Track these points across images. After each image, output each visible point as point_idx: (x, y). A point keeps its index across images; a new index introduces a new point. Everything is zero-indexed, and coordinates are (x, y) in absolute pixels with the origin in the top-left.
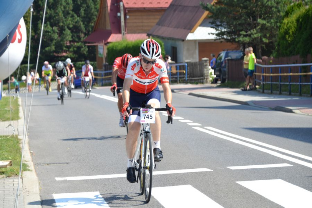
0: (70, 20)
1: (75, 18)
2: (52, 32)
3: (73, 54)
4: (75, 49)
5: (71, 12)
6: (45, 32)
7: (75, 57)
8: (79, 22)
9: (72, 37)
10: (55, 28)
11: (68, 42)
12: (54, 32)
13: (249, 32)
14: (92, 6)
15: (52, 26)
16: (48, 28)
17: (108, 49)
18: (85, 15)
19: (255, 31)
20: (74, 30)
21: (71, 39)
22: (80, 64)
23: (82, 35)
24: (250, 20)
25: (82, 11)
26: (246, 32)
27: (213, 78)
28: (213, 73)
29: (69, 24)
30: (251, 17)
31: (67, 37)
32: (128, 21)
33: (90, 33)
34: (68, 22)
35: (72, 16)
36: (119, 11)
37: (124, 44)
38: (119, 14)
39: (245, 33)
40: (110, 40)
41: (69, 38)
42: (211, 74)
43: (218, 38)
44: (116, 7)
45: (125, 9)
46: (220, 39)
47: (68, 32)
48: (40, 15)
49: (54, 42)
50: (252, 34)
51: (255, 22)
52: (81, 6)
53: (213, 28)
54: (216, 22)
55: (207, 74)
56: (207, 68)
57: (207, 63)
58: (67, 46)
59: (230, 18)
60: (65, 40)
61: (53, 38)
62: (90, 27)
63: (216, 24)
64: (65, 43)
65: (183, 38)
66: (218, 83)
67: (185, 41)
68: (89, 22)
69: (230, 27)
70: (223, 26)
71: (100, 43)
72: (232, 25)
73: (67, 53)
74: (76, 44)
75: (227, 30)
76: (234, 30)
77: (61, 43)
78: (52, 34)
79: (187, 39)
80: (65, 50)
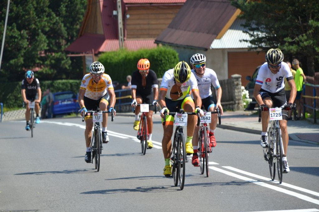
0: (45, 21)
1: (54, 18)
2: (20, 38)
3: (50, 69)
4: (53, 62)
6: (10, 38)
7: (52, 74)
8: (59, 23)
9: (48, 45)
10: (24, 32)
11: (43, 52)
12: (22, 37)
13: (297, 39)
15: (19, 29)
16: (14, 32)
18: (68, 14)
19: (305, 37)
20: (52, 35)
21: (46, 48)
22: (59, 83)
23: (63, 42)
24: (298, 22)
25: (63, 8)
26: (293, 38)
27: (247, 103)
28: (248, 96)
29: (44, 27)
30: (299, 17)
31: (42, 45)
32: (128, 22)
33: (75, 39)
34: (43, 23)
35: (49, 15)
36: (116, 9)
37: (123, 55)
38: (115, 13)
39: (290, 40)
40: (102, 49)
41: (45, 46)
42: (245, 95)
43: (253, 46)
44: (111, 4)
45: (124, 5)
46: (256, 48)
47: (43, 37)
49: (23, 51)
50: (301, 41)
51: (305, 24)
53: (246, 33)
54: (250, 24)
55: (239, 97)
56: (238, 89)
57: (238, 82)
58: (41, 57)
59: (270, 18)
60: (38, 49)
61: (22, 46)
62: (75, 30)
63: (250, 28)
64: (39, 53)
65: (205, 47)
66: (255, 110)
67: (209, 51)
68: (72, 24)
69: (271, 31)
70: (260, 29)
71: (88, 53)
72: (273, 29)
73: (41, 68)
74: (53, 54)
75: (265, 35)
76: (275, 35)
77: (33, 53)
78: (20, 40)
79: (211, 48)
80: (38, 63)
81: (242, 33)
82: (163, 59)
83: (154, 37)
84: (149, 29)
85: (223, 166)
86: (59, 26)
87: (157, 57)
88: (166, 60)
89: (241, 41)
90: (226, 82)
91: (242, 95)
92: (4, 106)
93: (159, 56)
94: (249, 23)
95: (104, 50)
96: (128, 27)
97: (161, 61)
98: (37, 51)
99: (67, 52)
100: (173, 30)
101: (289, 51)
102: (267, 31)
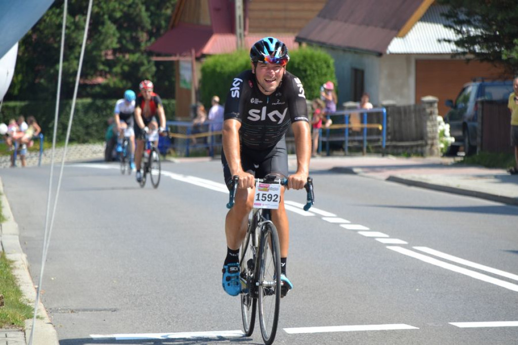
0: (116, 1)
2: (73, 28)
3: (121, 80)
4: (126, 68)
6: (56, 28)
7: (124, 88)
8: (137, 5)
9: (120, 41)
10: (80, 19)
11: (110, 52)
15: (73, 13)
17: (203, 70)
20: (125, 25)
21: (116, 45)
23: (143, 36)
27: (446, 144)
28: (447, 133)
29: (114, 10)
31: (109, 41)
32: (251, 6)
33: (162, 31)
34: (111, 5)
40: (207, 49)
41: (113, 42)
42: (443, 134)
43: (460, 50)
46: (464, 53)
47: (111, 28)
49: (78, 50)
53: (449, 29)
54: (457, 14)
55: (433, 135)
56: (432, 120)
57: (432, 110)
58: (107, 60)
59: (489, 5)
60: (103, 47)
61: (76, 41)
62: (163, 18)
63: (456, 19)
64: (103, 53)
65: (379, 50)
66: (459, 156)
67: (384, 56)
68: (159, 6)
69: (490, 26)
70: (473, 22)
71: (185, 56)
72: (493, 23)
73: (106, 78)
74: (127, 56)
75: (482, 33)
76: (498, 33)
77: (95, 53)
78: (74, 31)
79: (388, 52)
80: (102, 71)
81: (443, 28)
82: (308, 68)
83: (294, 32)
84: (285, 19)
85: (415, 246)
86: (137, 10)
87: (299, 64)
88: (314, 70)
89: (439, 41)
90: (412, 108)
91: (439, 132)
92: (44, 139)
93: (301, 63)
94: (455, 11)
95: (211, 52)
96: (250, 14)
97: (305, 71)
98: (101, 50)
99: (150, 53)
100: (327, 21)
102: (484, 25)
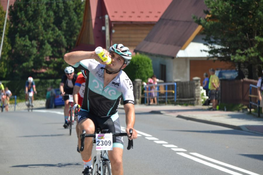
0: (51, 34)
1: (57, 32)
2: (31, 46)
3: (53, 71)
5: (52, 25)
6: (23, 46)
7: (55, 74)
8: (60, 36)
9: (52, 52)
10: (34, 42)
11: (48, 58)
12: (33, 46)
13: (246, 51)
14: (75, 18)
15: (31, 40)
16: (27, 42)
18: (68, 29)
19: (252, 50)
20: (55, 45)
21: (51, 54)
23: (64, 50)
24: (246, 37)
25: (64, 24)
26: (242, 50)
27: (204, 99)
29: (50, 38)
30: (247, 34)
31: (47, 53)
32: (113, 36)
33: (72, 48)
34: (49, 36)
35: (53, 30)
36: (104, 25)
38: (103, 28)
39: (241, 52)
41: (49, 53)
42: (203, 94)
43: (211, 55)
44: (101, 21)
45: (110, 22)
46: (213, 57)
47: (48, 46)
48: (18, 27)
49: (33, 57)
50: (248, 52)
51: (251, 39)
52: (63, 18)
53: (206, 46)
55: (198, 95)
56: (198, 88)
57: (198, 83)
58: (47, 61)
59: (224, 34)
60: (44, 55)
61: (32, 52)
62: (72, 41)
63: (209, 41)
65: (173, 56)
67: (175, 59)
68: (71, 36)
69: (225, 44)
70: (217, 43)
73: (46, 69)
74: (56, 59)
75: (220, 47)
76: (228, 48)
77: (41, 58)
78: (31, 48)
79: (177, 57)
80: (44, 66)
81: (203, 45)
82: (140, 64)
83: (133, 47)
84: (129, 41)
85: (190, 152)
86: (61, 38)
87: (135, 62)
88: (142, 65)
90: (188, 83)
91: (201, 94)
92: (17, 99)
93: (137, 62)
94: (209, 37)
96: (113, 39)
97: (138, 66)
98: (44, 57)
100: (148, 42)
101: (239, 60)
102: (222, 44)
